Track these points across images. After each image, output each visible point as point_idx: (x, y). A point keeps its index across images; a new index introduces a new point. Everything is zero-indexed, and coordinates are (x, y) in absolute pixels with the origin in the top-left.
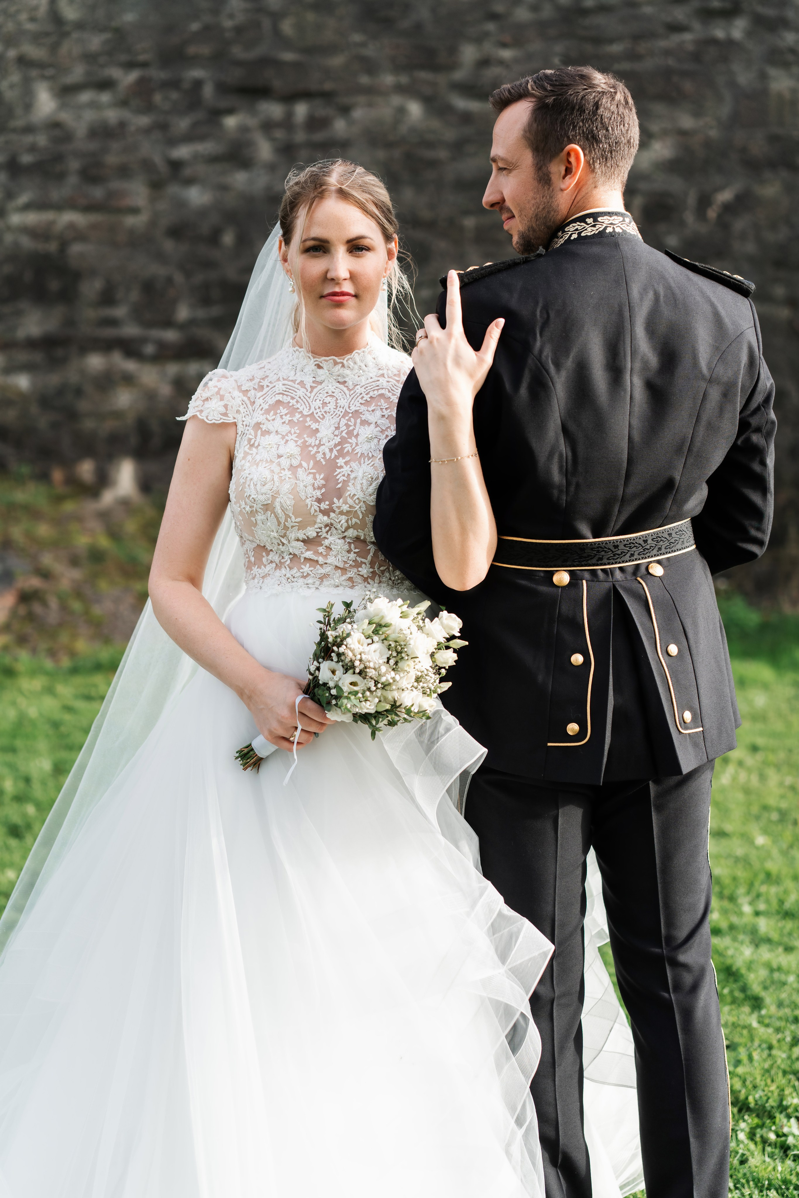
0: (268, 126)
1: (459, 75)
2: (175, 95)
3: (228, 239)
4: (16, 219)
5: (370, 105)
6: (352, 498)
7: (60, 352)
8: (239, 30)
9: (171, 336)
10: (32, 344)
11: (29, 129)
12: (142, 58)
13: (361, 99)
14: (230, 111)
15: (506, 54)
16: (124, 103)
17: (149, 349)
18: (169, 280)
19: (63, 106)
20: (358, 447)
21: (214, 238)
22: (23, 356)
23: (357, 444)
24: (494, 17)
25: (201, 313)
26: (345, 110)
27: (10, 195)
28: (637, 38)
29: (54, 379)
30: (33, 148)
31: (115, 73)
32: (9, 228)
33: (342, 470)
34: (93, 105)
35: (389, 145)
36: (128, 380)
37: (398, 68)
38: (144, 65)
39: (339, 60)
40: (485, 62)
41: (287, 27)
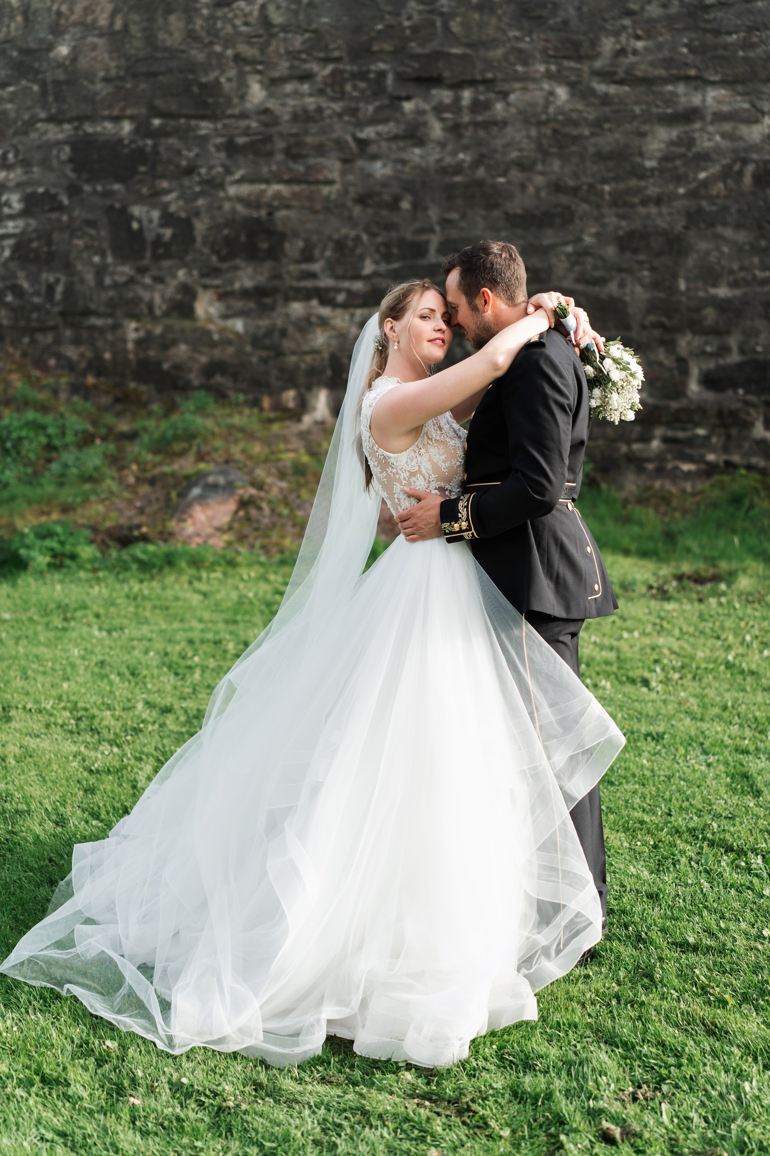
0: (439, 110)
1: (598, 64)
2: (362, 85)
3: (405, 205)
4: (232, 190)
5: (525, 89)
7: (268, 301)
8: (415, 29)
9: (358, 286)
10: (245, 294)
11: (244, 115)
12: (336, 54)
13: (517, 85)
14: (408, 98)
15: (640, 45)
16: (321, 92)
17: (341, 298)
18: (357, 239)
19: (271, 95)
21: (394, 205)
22: (239, 304)
24: (629, 13)
25: (383, 267)
26: (504, 95)
27: (228, 171)
28: (750, 30)
29: (264, 323)
30: (246, 132)
31: (315, 67)
32: (229, 199)
34: (296, 94)
35: (540, 124)
36: (324, 322)
37: (547, 59)
38: (338, 60)
39: (499, 52)
40: (622, 52)
41: (455, 26)
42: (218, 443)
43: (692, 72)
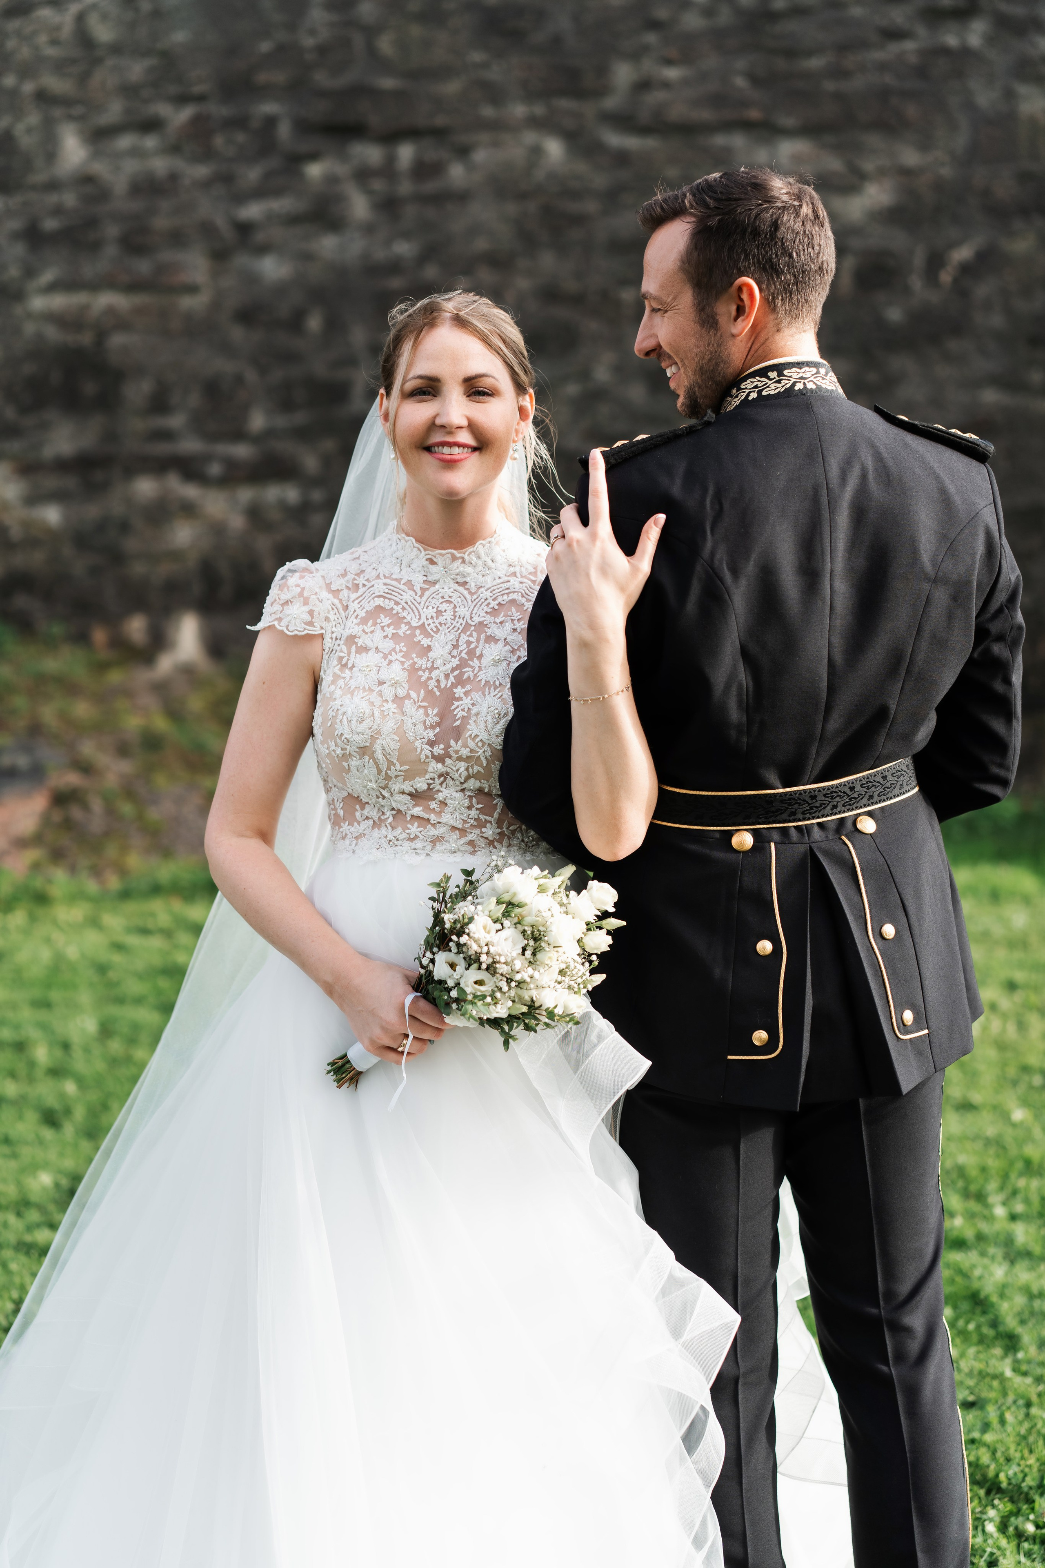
0: (363, 175)
1: (611, 103)
2: (241, 137)
3: (314, 323)
4: (38, 303)
5: (496, 144)
6: (473, 739)
7: (98, 476)
8: (322, 50)
9: (242, 451)
10: (62, 466)
11: (53, 186)
12: (197, 89)
13: (484, 137)
14: (313, 157)
15: (672, 73)
16: (174, 149)
17: (215, 469)
18: (239, 380)
19: (96, 155)
20: (481, 672)
21: (296, 323)
22: (51, 482)
23: (480, 669)
24: (655, 25)
25: (281, 421)
26: (463, 152)
27: (30, 272)
28: (843, 48)
29: (92, 511)
30: (58, 211)
31: (163, 109)
32: (29, 316)
33: (461, 702)
35: (522, 196)
36: (189, 510)
37: (530, 95)
38: (200, 98)
39: (452, 88)
40: (644, 85)
41: (385, 45)
42: (20, 702)
43: (754, 114)
